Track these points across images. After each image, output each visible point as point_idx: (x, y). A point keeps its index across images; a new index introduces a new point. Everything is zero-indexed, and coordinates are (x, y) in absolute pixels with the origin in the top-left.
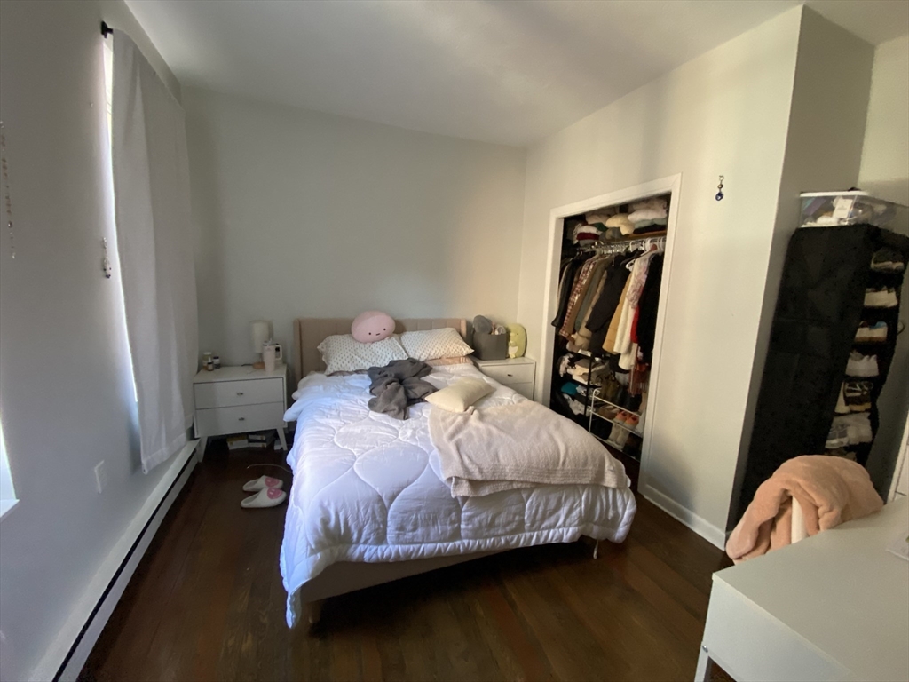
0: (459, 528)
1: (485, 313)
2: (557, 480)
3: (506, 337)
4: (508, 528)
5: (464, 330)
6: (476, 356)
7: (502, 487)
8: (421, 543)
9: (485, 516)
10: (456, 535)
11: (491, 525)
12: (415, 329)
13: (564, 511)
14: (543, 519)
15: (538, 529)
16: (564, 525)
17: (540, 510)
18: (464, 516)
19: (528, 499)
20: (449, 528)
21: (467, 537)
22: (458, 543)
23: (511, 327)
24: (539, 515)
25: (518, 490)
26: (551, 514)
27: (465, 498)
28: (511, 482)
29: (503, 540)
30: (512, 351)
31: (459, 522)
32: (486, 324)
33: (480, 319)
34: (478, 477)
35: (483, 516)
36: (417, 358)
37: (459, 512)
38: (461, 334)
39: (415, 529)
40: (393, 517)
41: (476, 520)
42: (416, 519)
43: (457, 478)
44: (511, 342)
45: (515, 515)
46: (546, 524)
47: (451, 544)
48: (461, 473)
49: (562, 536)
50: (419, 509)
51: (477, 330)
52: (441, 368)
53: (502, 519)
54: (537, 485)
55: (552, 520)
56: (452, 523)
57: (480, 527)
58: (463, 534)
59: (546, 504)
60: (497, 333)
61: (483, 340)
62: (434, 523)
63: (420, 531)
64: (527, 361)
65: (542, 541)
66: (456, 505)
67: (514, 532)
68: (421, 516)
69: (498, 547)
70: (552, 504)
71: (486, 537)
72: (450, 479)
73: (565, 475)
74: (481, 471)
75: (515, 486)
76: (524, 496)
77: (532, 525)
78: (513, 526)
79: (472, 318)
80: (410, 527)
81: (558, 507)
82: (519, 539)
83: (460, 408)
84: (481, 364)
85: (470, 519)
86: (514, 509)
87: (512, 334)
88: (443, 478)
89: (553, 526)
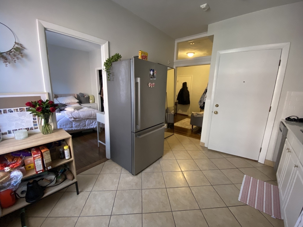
0: (72, 126)
1: (82, 92)
2: (92, 118)
3: (89, 98)
4: (83, 126)
5: (76, 97)
6: (80, 102)
7: (81, 119)
8: (65, 128)
9: (78, 124)
10: (72, 127)
11: (79, 125)
12: (61, 96)
13: (94, 123)
14: (90, 124)
15: (89, 126)
16: (94, 125)
17: (89, 123)
18: (73, 124)
19: (86, 121)
20: (70, 126)
21: (74, 127)
22: (72, 128)
23: (90, 96)
24: (89, 124)
25: (84, 119)
26: (91, 123)
27: (73, 121)
28: (82, 118)
29: (82, 128)
30: (91, 101)
31: (72, 125)
32: (83, 95)
33: (81, 94)
34: (75, 117)
35: (77, 124)
36: (62, 103)
37: (72, 123)
38: (75, 98)
39: (63, 126)
40: (58, 124)
41: (76, 125)
42: (63, 125)
43: (71, 117)
44: (90, 99)
45: (84, 124)
46: (90, 125)
47: (71, 129)
48: (72, 117)
49: (94, 127)
50: (64, 123)
51: (80, 96)
52: (70, 105)
53: (81, 124)
54: (88, 119)
55: (92, 124)
56: (71, 125)
57: (77, 126)
58: (73, 127)
59: (90, 122)
60: (86, 97)
61: (82, 99)
62: (67, 125)
63: (64, 126)
64: (95, 103)
65: (90, 128)
66: (71, 122)
67: (84, 127)
68: (64, 124)
69: (81, 129)
70: (92, 122)
71: (78, 127)
72: (69, 118)
73: (94, 117)
74: (76, 117)
75: (83, 119)
76: (85, 121)
77: (88, 125)
78: (84, 125)
79: (78, 93)
80: (62, 126)
81: (93, 122)
82: (85, 128)
83: (73, 110)
84: (82, 104)
85: (75, 124)
86: (83, 123)
87: (90, 97)
88: (68, 118)
89: (92, 125)
